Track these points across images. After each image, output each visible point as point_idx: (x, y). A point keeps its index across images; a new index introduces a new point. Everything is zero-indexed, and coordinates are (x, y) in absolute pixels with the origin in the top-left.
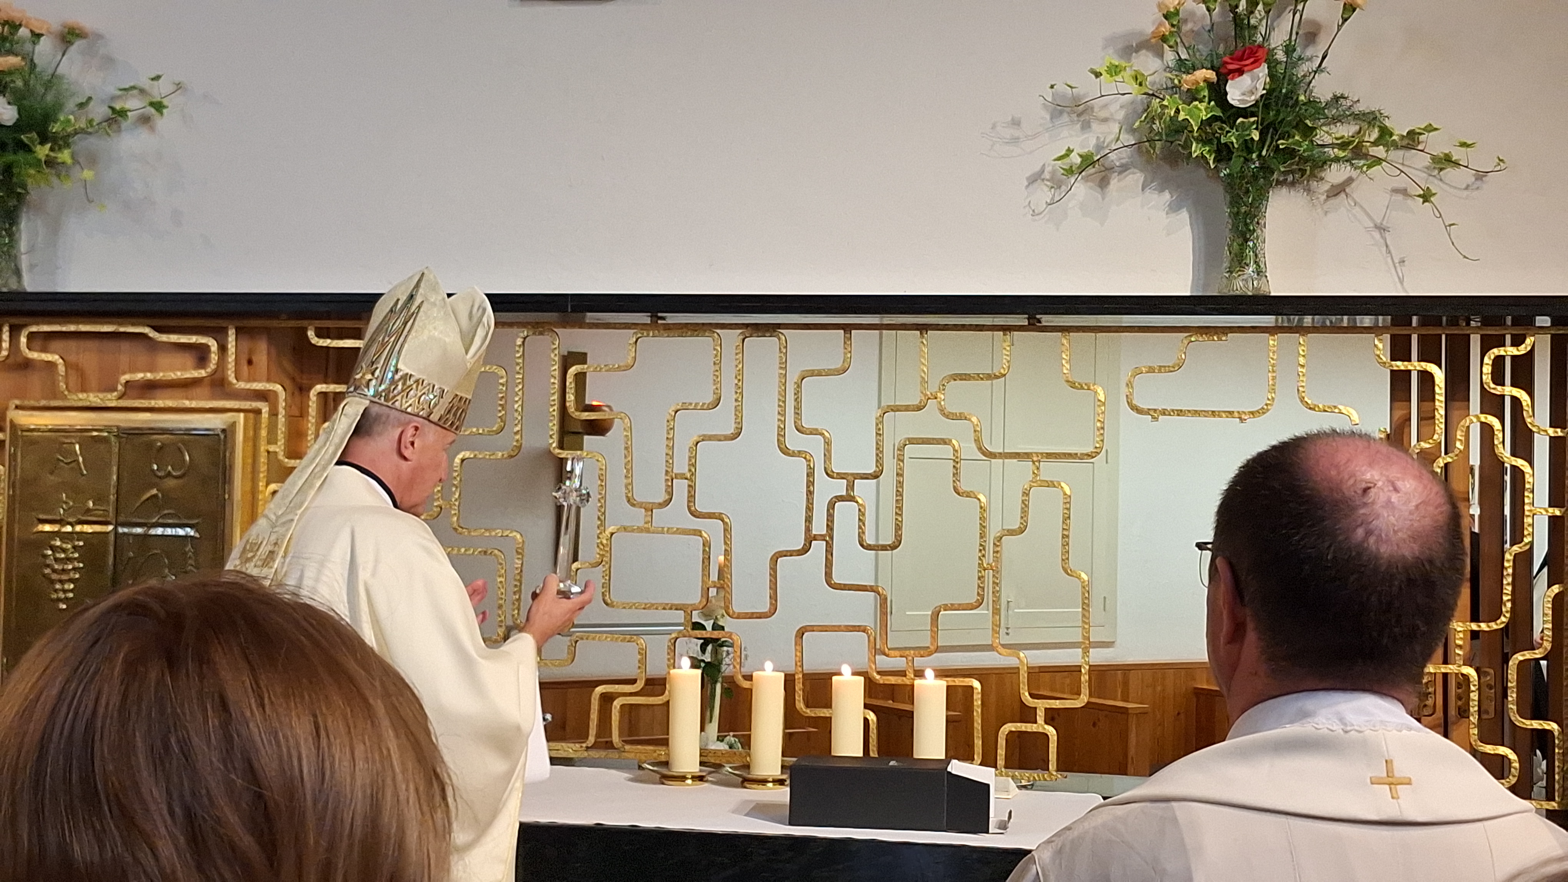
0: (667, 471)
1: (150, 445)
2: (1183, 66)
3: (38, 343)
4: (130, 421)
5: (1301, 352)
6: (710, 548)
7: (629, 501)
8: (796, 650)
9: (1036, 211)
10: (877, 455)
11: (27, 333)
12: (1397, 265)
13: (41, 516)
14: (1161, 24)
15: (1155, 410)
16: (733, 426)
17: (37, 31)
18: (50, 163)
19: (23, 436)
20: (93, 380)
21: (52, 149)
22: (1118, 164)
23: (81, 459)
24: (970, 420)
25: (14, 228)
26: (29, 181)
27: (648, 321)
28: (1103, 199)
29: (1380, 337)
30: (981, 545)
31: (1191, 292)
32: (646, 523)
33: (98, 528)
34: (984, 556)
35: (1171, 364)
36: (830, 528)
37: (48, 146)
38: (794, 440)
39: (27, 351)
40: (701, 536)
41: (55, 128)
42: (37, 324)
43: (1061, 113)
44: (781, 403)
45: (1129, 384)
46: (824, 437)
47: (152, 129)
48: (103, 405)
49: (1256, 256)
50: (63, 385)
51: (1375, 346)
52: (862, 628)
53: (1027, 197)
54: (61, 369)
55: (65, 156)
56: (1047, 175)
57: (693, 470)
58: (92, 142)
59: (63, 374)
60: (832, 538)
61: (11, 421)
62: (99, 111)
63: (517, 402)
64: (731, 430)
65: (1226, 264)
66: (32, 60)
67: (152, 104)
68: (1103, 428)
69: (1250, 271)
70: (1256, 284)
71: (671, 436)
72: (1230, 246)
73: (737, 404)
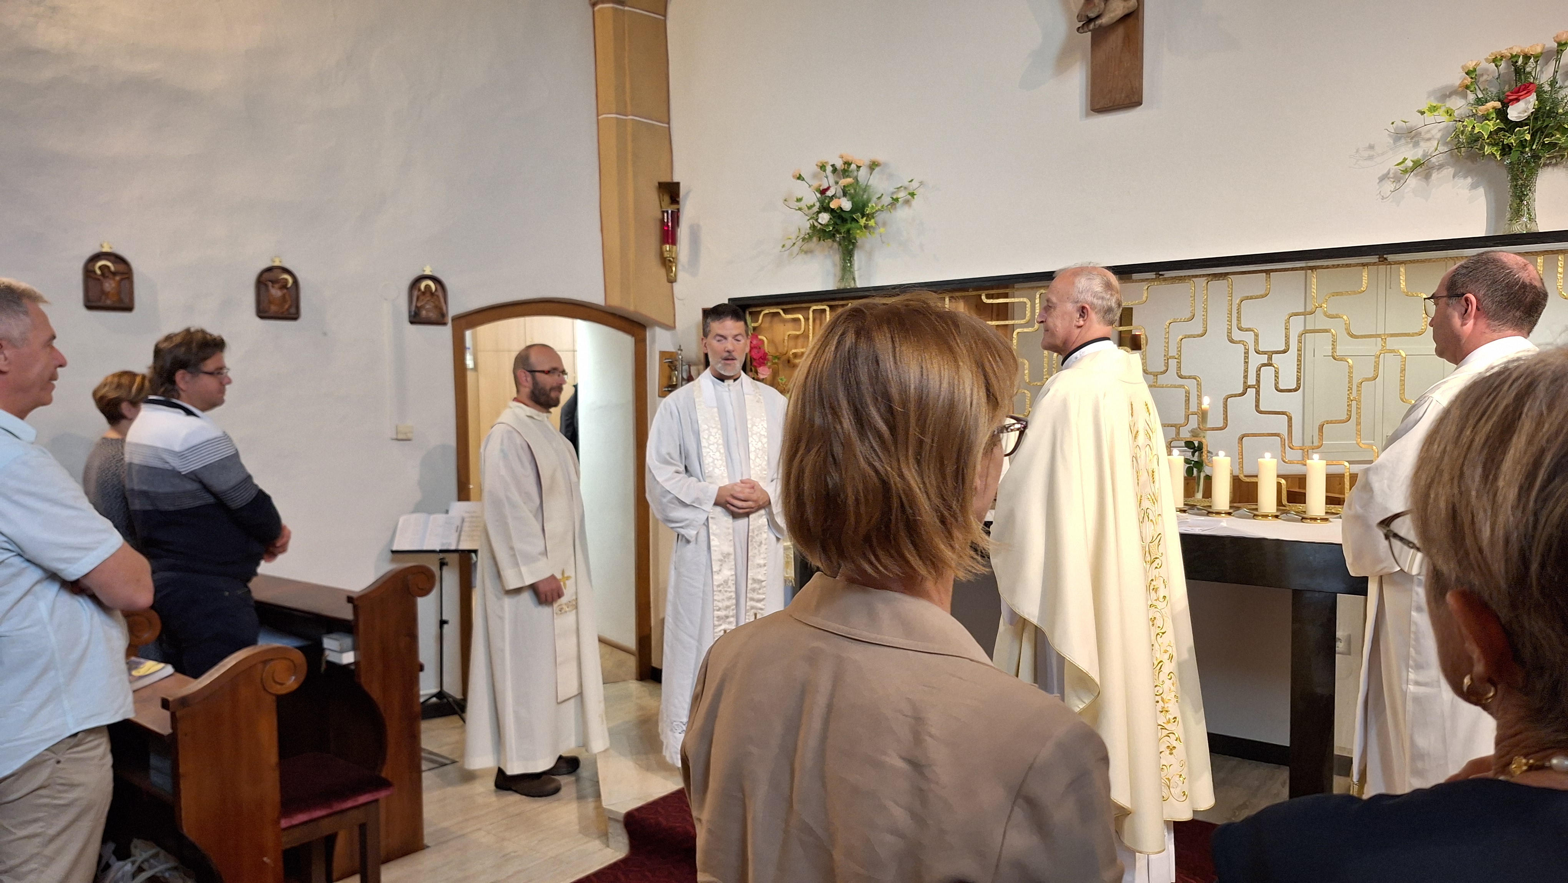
0: (1165, 355)
2: (1480, 102)
6: (1189, 395)
8: (1239, 447)
9: (1385, 197)
10: (1286, 340)
14: (1465, 79)
16: (1202, 329)
17: (859, 165)
18: (866, 227)
22: (1437, 164)
24: (1342, 318)
25: (852, 259)
27: (1155, 276)
28: (1428, 185)
30: (1349, 387)
31: (1486, 234)
32: (1154, 382)
34: (1351, 393)
36: (1258, 381)
37: (865, 219)
38: (1237, 335)
40: (1184, 388)
41: (868, 210)
43: (1400, 138)
44: (1229, 316)
46: (1254, 332)
47: (911, 205)
49: (1529, 209)
52: (1278, 434)
53: (1378, 189)
55: (872, 222)
56: (1391, 175)
57: (1180, 353)
58: (884, 215)
60: (1259, 386)
62: (886, 200)
64: (1200, 332)
65: (1508, 216)
66: (858, 179)
67: (909, 193)
69: (1524, 219)
70: (1529, 226)
71: (1167, 336)
72: (1510, 205)
73: (1203, 317)
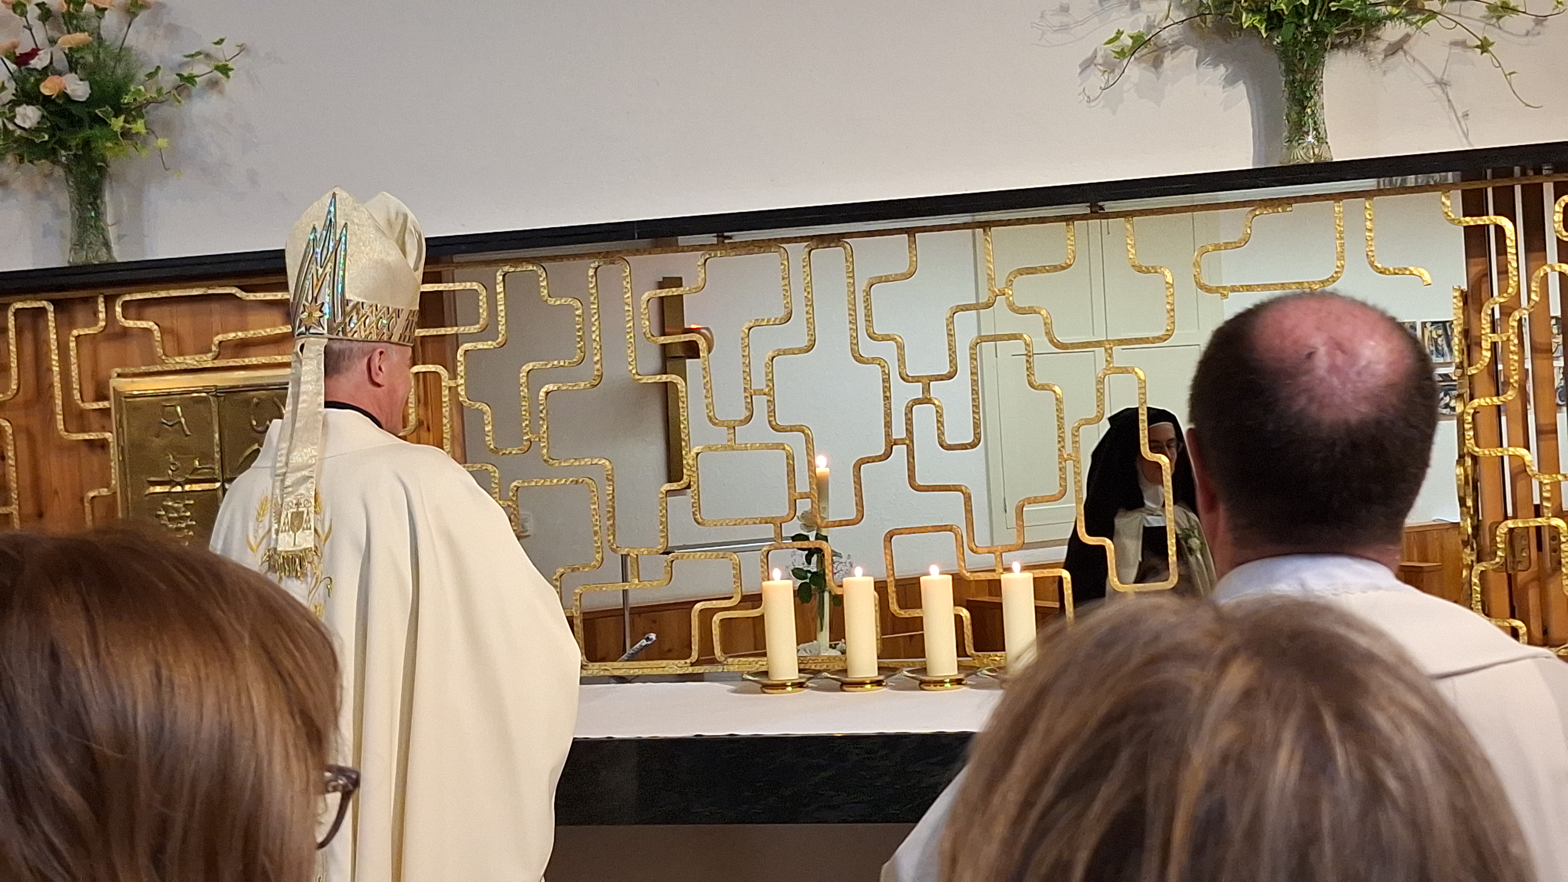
0: (745, 388)
1: (248, 401)
3: (132, 311)
4: (225, 380)
5: (1368, 217)
6: (793, 461)
7: (711, 420)
8: (886, 554)
9: (1092, 98)
10: (950, 355)
11: (121, 303)
12: (1461, 119)
13: (152, 479)
15: (1224, 288)
16: (807, 338)
17: (101, 6)
18: (126, 134)
19: (126, 401)
20: (188, 341)
21: (125, 121)
22: (1171, 41)
23: (183, 420)
24: (1039, 313)
25: (99, 201)
26: (108, 154)
27: (715, 241)
28: (1158, 79)
29: (1447, 194)
30: (1060, 437)
31: (1253, 165)
32: (730, 441)
33: (206, 486)
34: (1063, 447)
35: (1236, 240)
36: (910, 432)
37: (122, 118)
38: (868, 349)
39: (123, 320)
40: (784, 449)
41: (127, 99)
42: (130, 293)
44: (851, 312)
45: (1196, 264)
46: (896, 343)
47: (221, 92)
48: (200, 367)
49: (1315, 123)
50: (160, 351)
51: (1443, 203)
52: (949, 528)
53: (1081, 85)
54: (157, 334)
55: (139, 126)
56: (1099, 60)
57: (771, 385)
58: (165, 111)
59: (159, 339)
60: (912, 441)
61: (114, 388)
62: (167, 80)
63: (594, 332)
64: (804, 343)
65: (1285, 134)
66: (99, 34)
67: (217, 68)
68: (1173, 310)
69: (1310, 139)
70: (1316, 151)
71: (747, 354)
72: (1288, 115)
73: (809, 316)
